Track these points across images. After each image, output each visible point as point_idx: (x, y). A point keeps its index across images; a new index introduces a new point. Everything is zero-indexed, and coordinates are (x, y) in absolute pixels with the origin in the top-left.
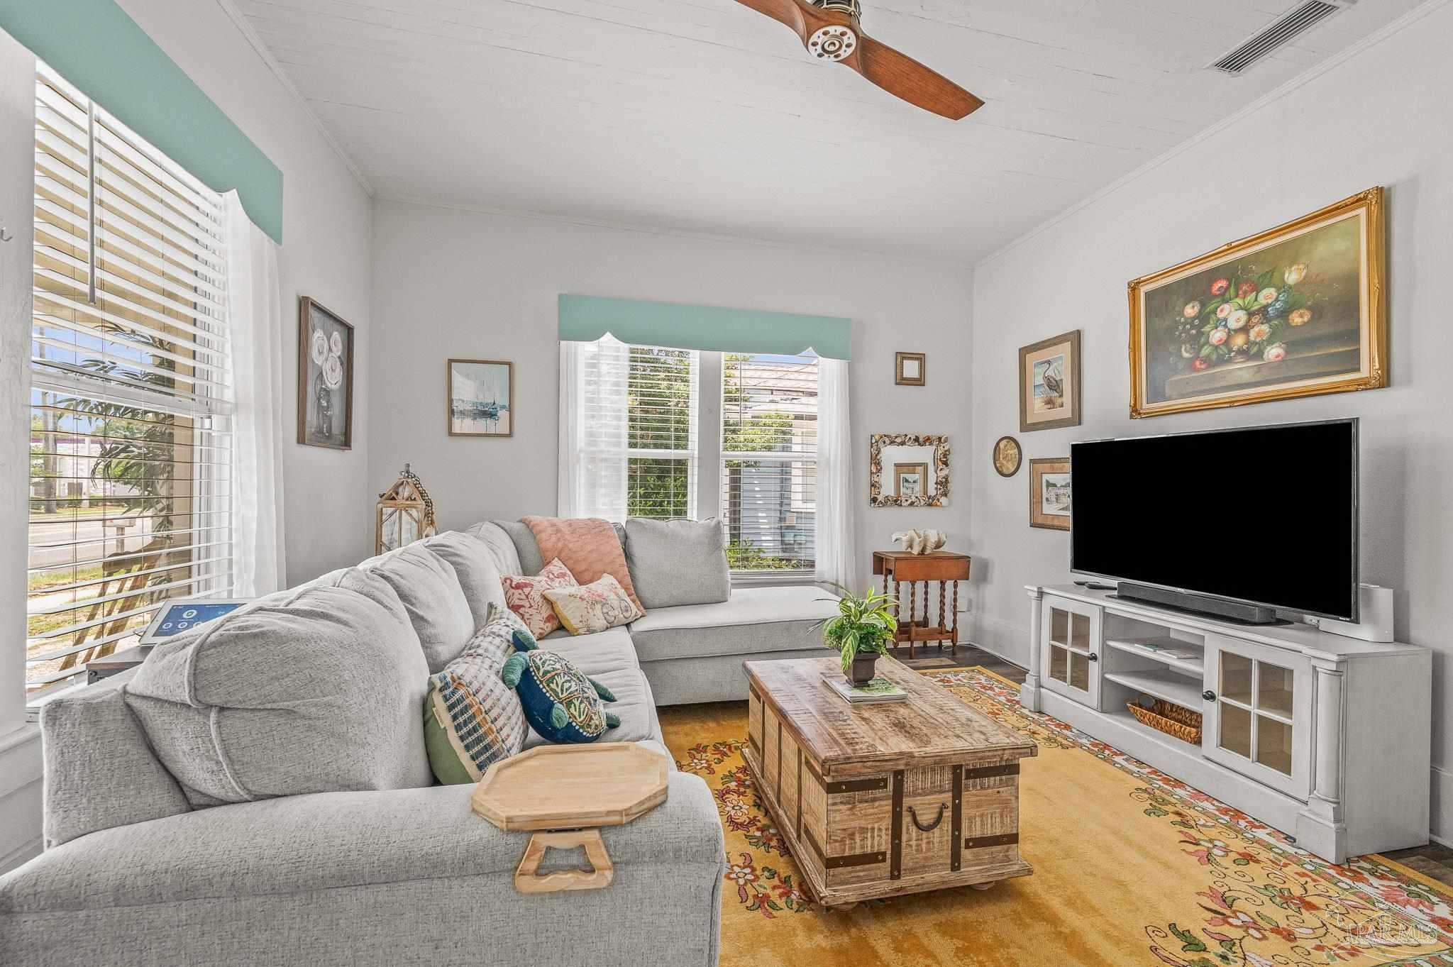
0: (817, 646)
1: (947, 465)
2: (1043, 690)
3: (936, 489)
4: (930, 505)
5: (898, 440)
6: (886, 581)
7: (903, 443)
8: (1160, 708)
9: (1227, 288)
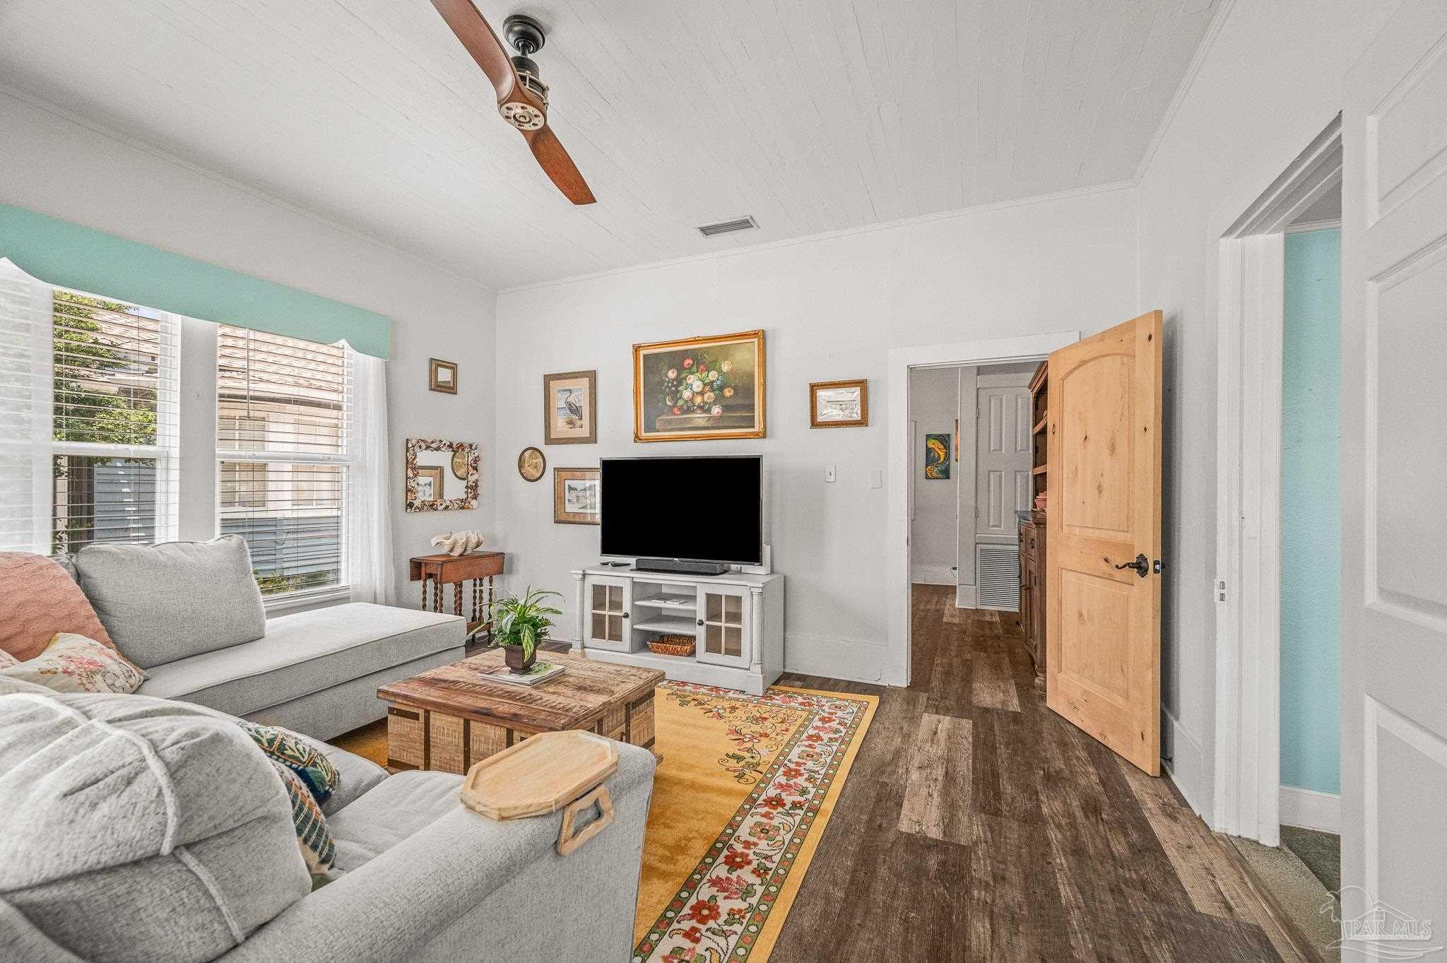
0: (424, 655)
1: (477, 471)
2: (586, 650)
3: (467, 492)
4: (463, 508)
5: (434, 445)
6: (425, 586)
7: (438, 449)
8: (663, 638)
9: (693, 365)
